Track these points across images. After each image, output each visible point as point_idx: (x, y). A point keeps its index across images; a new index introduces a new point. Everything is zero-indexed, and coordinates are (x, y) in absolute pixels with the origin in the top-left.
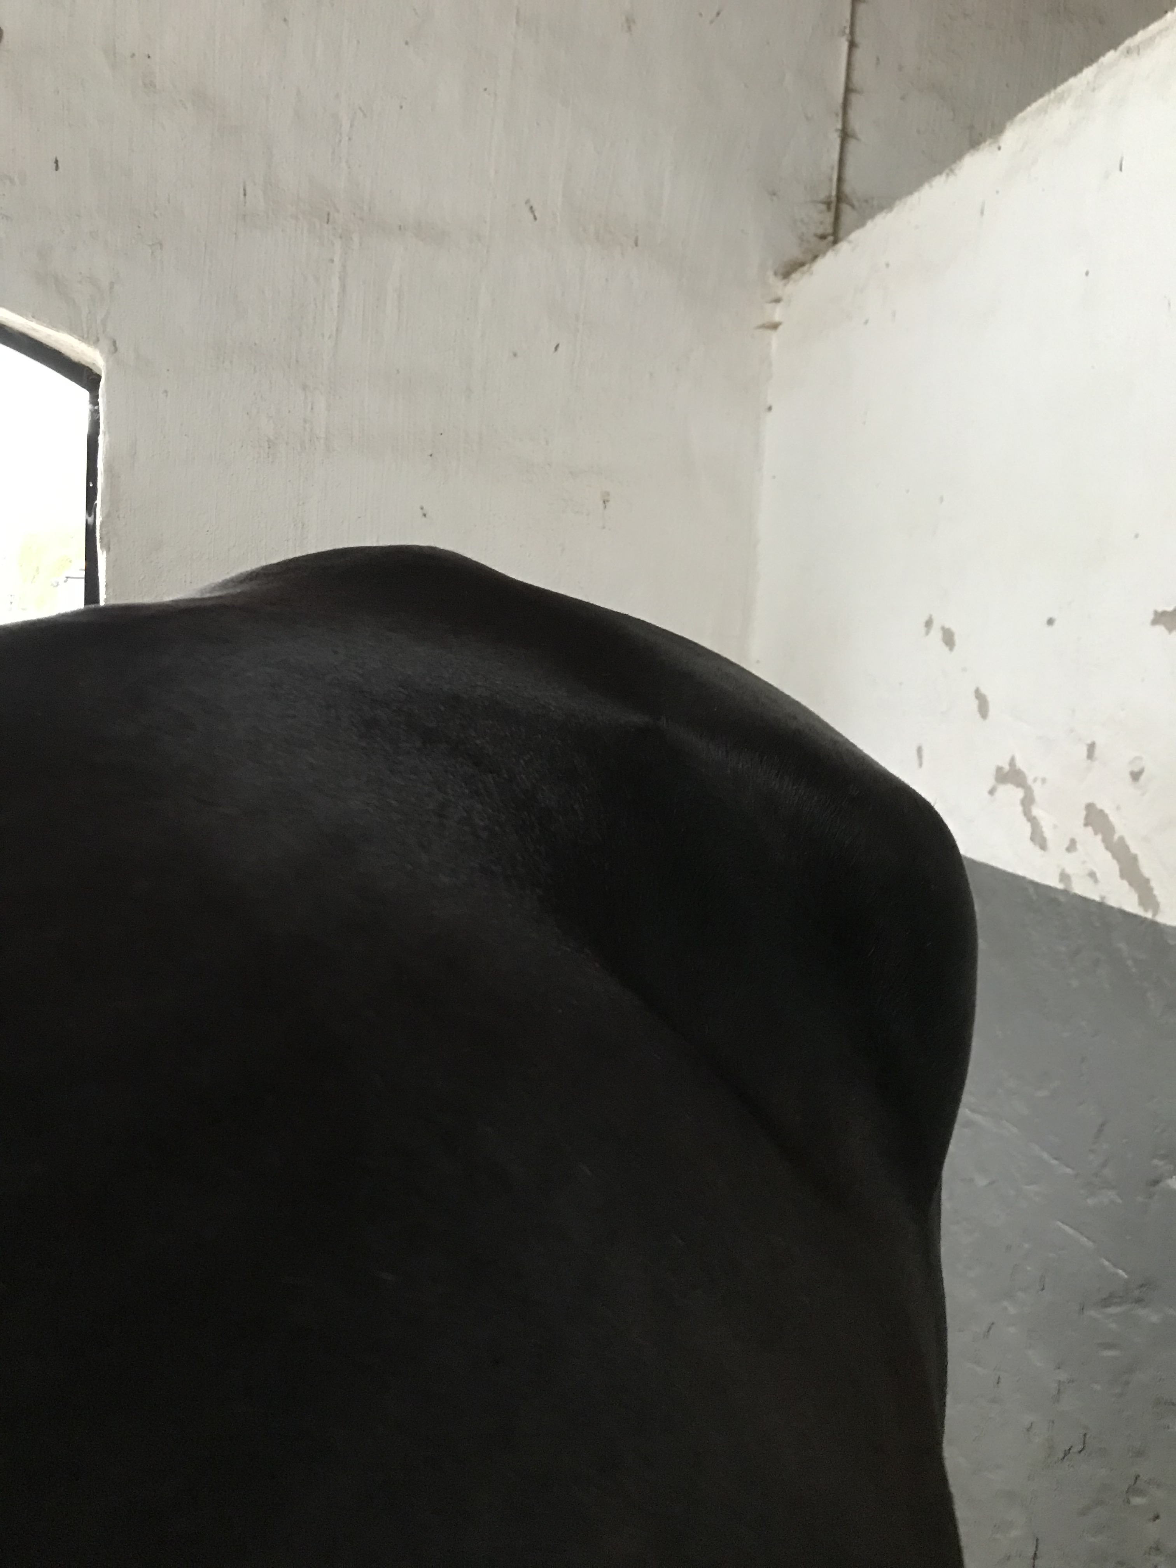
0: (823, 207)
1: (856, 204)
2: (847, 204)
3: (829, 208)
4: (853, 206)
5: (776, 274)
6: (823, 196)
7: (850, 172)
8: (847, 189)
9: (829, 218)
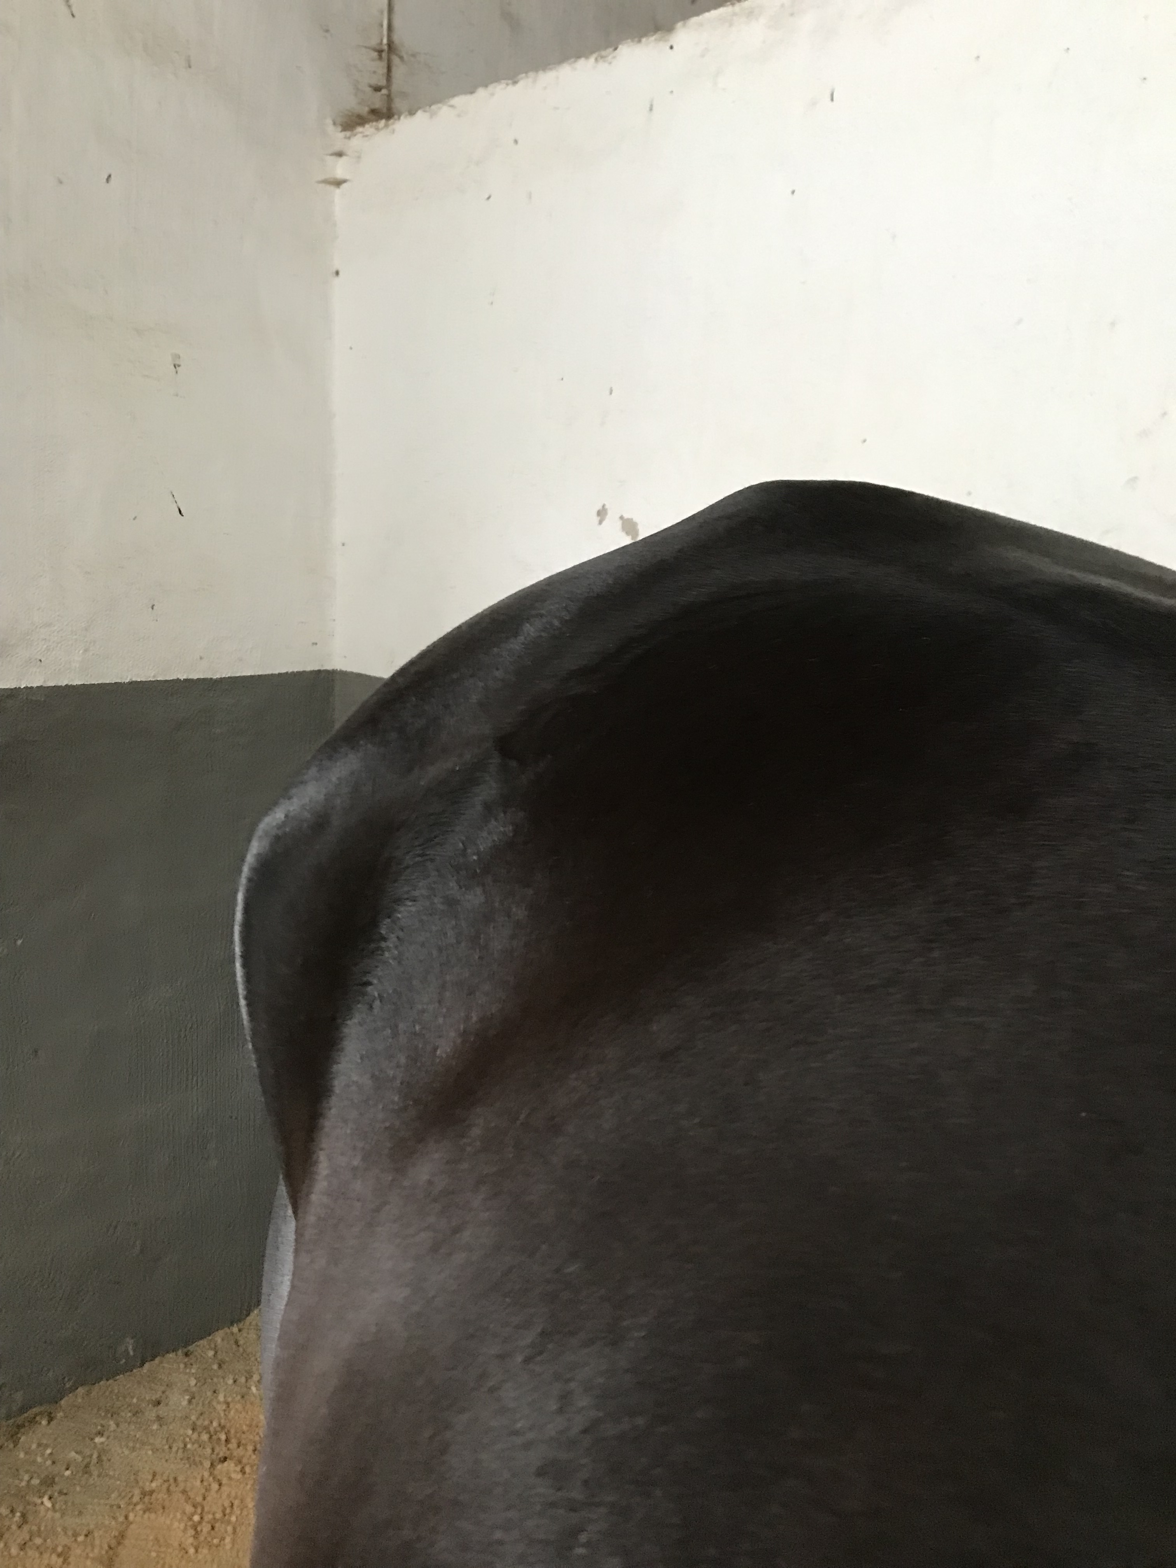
0: (375, 54)
1: (405, 57)
2: (397, 55)
3: (380, 58)
4: (401, 58)
5: (334, 124)
6: (374, 42)
7: (397, 23)
8: (396, 38)
9: (380, 67)
